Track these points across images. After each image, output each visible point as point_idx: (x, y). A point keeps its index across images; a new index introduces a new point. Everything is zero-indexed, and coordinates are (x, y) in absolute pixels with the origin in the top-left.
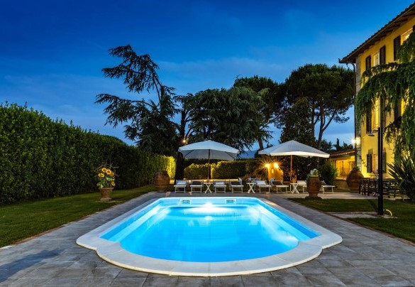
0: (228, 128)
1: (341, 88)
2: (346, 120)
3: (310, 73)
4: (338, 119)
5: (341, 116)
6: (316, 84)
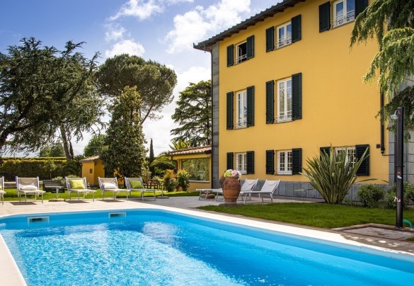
2: (160, 118)
4: (153, 117)
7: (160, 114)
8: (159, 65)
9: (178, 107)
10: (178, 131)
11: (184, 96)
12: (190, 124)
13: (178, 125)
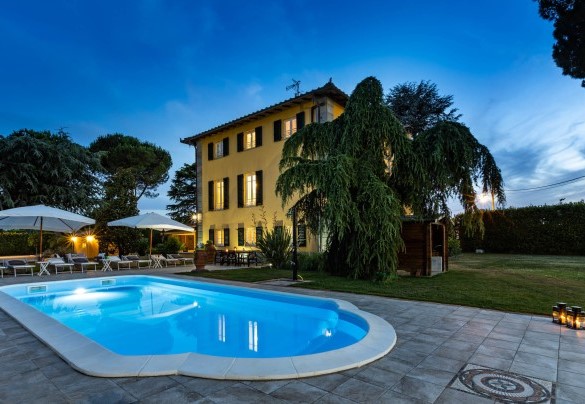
0: (51, 192)
1: (153, 166)
2: (156, 196)
3: (122, 144)
4: (149, 194)
5: (152, 191)
6: (129, 156)
7: (156, 193)
8: (154, 147)
9: (173, 184)
10: (173, 207)
11: (179, 174)
12: (186, 201)
13: (173, 202)
